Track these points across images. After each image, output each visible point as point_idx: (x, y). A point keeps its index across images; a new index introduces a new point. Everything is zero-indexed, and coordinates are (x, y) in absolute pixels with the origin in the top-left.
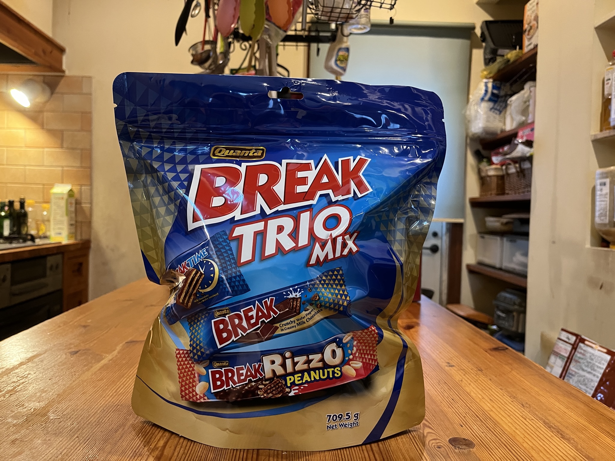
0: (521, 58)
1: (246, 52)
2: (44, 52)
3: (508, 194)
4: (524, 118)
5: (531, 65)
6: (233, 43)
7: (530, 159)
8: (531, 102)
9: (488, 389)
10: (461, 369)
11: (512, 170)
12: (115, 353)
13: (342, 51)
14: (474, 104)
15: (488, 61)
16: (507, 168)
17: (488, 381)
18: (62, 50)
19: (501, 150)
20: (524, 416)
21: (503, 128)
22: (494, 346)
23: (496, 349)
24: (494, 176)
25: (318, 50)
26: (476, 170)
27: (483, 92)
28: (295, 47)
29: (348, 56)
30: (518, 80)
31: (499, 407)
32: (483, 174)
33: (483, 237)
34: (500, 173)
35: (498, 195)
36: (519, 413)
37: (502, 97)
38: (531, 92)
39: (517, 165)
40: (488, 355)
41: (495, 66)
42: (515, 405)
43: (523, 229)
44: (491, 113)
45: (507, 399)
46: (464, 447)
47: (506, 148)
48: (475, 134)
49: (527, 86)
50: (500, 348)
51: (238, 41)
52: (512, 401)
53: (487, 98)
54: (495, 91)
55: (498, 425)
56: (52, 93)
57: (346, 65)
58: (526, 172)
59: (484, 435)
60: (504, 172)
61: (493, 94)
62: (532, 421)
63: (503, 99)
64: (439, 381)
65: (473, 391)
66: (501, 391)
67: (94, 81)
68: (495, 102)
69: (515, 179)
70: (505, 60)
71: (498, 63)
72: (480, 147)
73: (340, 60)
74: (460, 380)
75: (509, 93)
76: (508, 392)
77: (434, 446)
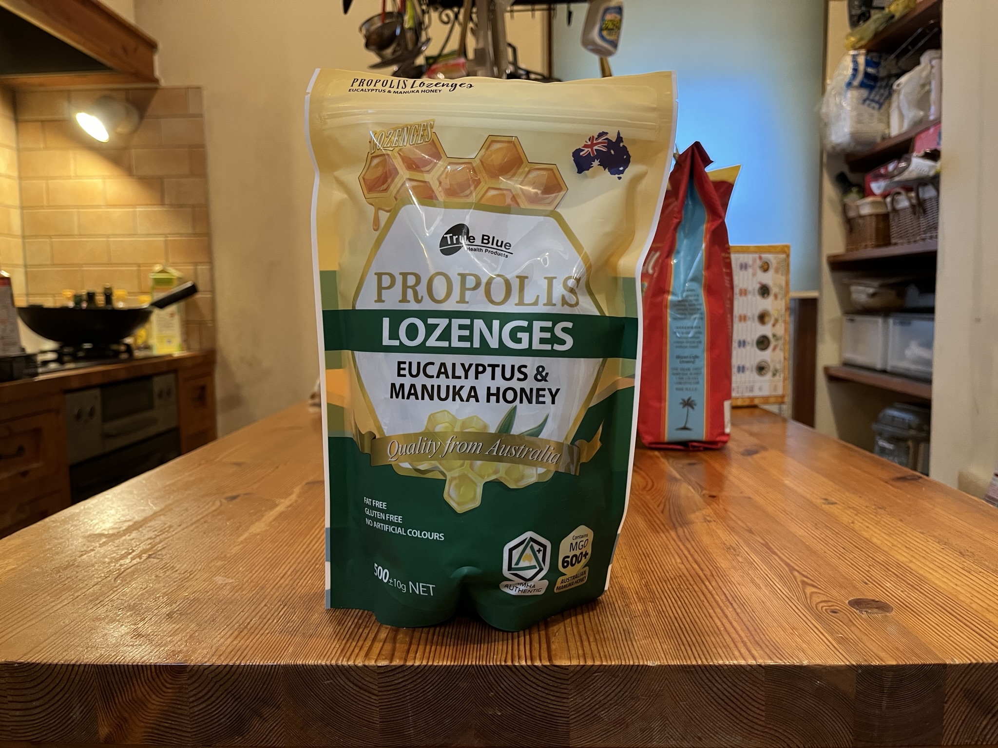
0: (913, 10)
1: (449, 26)
2: (125, 50)
3: (896, 244)
4: (921, 113)
5: (932, 22)
6: (428, 12)
7: (934, 181)
8: (934, 85)
9: (899, 533)
10: (849, 507)
11: (903, 203)
12: (293, 497)
13: (611, 13)
14: (835, 95)
15: (857, 20)
16: (893, 201)
17: (897, 523)
18: (152, 46)
19: (882, 171)
20: (966, 568)
21: (887, 132)
22: (899, 475)
23: (903, 479)
24: (871, 215)
25: (570, 14)
26: (840, 208)
27: (850, 72)
28: (530, 13)
29: (621, 20)
30: (910, 47)
31: (924, 557)
32: (852, 214)
33: (852, 320)
34: (881, 210)
35: (878, 246)
36: (957, 564)
37: (883, 79)
38: (932, 67)
39: (913, 194)
40: (891, 487)
41: (870, 27)
42: (948, 554)
43: (923, 302)
44: (865, 107)
45: (933, 545)
46: (875, 610)
47: (891, 167)
48: (838, 145)
49: (925, 59)
50: (909, 478)
51: (436, 9)
52: (943, 549)
53: (856, 83)
54: (870, 70)
55: (925, 580)
56: (142, 117)
57: (618, 37)
58: (928, 205)
59: (904, 594)
60: (889, 208)
61: (867, 75)
62: (981, 574)
63: (884, 83)
64: (816, 524)
65: (876, 537)
66: (921, 535)
67: (205, 93)
68: (871, 88)
69: (907, 219)
70: (887, 14)
71: (875, 21)
72: (845, 169)
73: (607, 29)
74: (850, 521)
75: (894, 72)
76: (935, 537)
77: (826, 610)
